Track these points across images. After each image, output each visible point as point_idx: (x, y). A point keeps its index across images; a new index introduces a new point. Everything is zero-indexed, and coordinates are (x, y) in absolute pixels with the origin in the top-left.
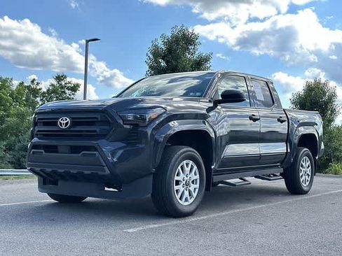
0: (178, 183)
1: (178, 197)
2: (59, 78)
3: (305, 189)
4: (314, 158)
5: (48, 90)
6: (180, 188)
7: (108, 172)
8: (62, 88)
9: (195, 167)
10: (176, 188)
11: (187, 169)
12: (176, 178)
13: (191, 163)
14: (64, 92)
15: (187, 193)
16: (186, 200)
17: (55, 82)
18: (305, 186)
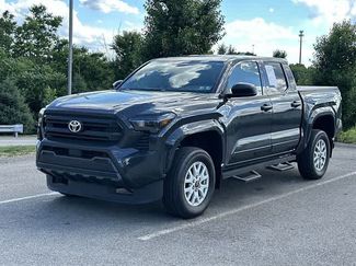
0: (188, 185)
1: (188, 199)
2: (37, 10)
3: (319, 174)
4: (330, 140)
5: (25, 25)
6: (190, 190)
7: (120, 177)
8: (40, 21)
9: (205, 167)
10: (186, 190)
11: (197, 171)
12: (186, 181)
13: (201, 164)
14: (43, 27)
15: (196, 194)
16: (196, 201)
17: (31, 15)
18: (318, 170)
